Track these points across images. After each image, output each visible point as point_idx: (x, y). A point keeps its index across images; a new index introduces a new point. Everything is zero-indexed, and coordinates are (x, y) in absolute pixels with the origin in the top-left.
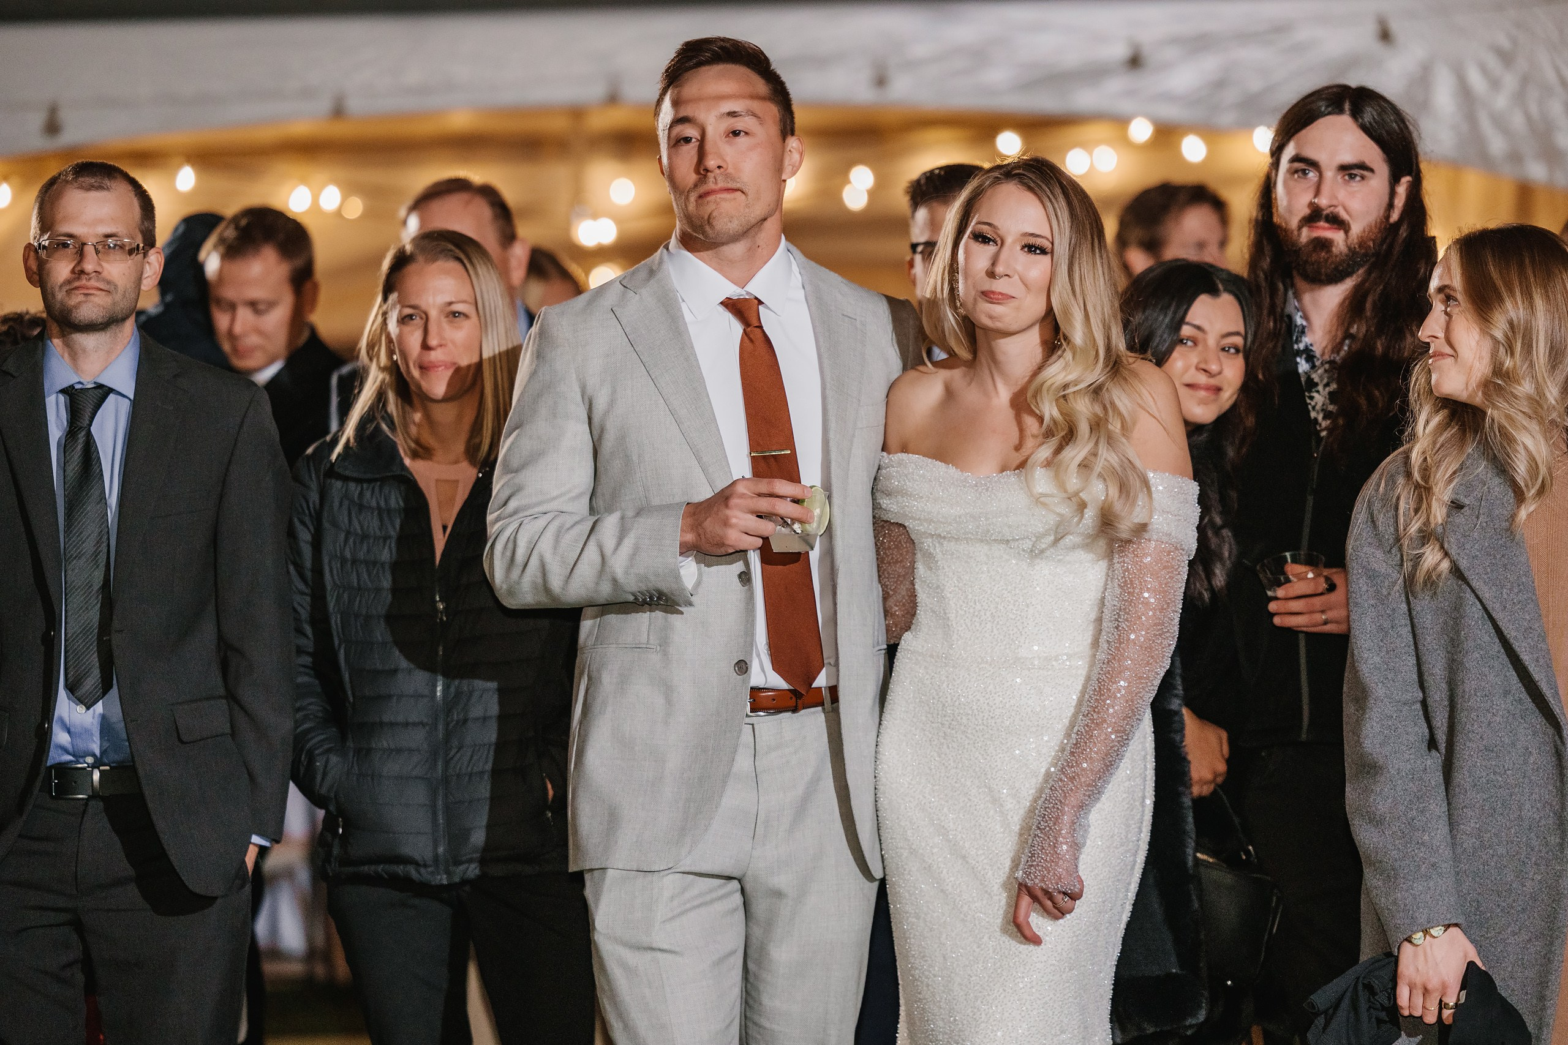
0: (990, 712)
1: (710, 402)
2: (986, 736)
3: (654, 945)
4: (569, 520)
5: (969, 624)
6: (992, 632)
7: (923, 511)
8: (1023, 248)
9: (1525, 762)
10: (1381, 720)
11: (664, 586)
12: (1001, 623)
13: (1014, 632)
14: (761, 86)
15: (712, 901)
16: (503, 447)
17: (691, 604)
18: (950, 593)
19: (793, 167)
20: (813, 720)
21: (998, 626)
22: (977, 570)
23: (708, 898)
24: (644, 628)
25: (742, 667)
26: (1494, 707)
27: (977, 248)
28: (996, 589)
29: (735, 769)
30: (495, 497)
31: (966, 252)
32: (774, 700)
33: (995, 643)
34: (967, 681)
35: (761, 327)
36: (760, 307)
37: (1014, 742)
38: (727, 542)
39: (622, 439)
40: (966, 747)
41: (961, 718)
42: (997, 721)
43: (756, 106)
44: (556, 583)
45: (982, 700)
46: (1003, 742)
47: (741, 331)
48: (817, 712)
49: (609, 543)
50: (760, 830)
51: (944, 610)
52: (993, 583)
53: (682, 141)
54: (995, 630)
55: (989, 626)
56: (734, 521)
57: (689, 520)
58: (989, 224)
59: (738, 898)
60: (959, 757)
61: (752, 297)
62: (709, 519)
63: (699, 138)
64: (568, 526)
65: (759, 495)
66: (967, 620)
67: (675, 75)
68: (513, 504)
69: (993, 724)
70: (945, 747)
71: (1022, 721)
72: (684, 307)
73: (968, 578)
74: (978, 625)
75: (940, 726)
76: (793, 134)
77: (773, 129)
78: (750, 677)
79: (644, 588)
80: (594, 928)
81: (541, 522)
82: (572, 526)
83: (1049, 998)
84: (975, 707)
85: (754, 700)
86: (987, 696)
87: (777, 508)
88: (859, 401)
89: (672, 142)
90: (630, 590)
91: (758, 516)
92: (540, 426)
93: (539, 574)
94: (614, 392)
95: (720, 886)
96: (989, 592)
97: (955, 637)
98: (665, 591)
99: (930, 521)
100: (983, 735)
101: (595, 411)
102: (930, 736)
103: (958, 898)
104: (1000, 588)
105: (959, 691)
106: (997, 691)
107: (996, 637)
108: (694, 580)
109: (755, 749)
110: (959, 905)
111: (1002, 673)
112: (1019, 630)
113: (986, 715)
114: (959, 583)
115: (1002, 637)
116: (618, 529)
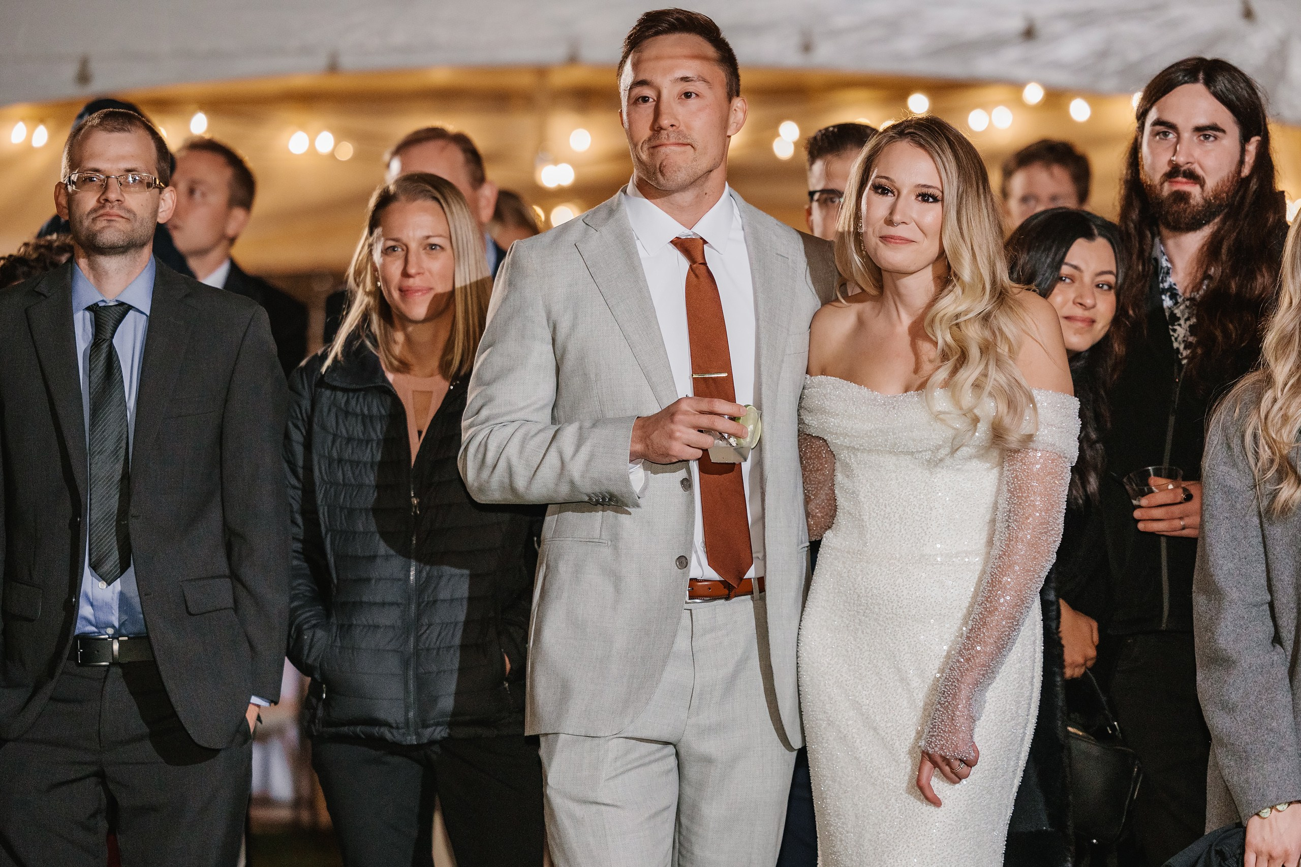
0: (899, 602)
1: (659, 329)
2: (895, 623)
3: (599, 800)
4: (534, 428)
5: (880, 525)
6: (900, 532)
8: (917, 196)
10: (1234, 620)
11: (614, 489)
12: (907, 524)
13: (920, 531)
14: (711, 51)
15: (650, 762)
16: (477, 362)
17: (638, 506)
18: (864, 498)
19: (737, 124)
20: (743, 606)
21: (906, 527)
22: (887, 477)
23: (647, 760)
24: (598, 524)
25: (683, 561)
27: (878, 198)
28: (903, 494)
29: (676, 648)
30: (469, 406)
31: (868, 201)
32: (710, 589)
33: (903, 541)
34: (879, 574)
35: (705, 263)
36: (705, 246)
37: (919, 629)
38: (671, 453)
39: (581, 359)
41: (874, 607)
42: (905, 610)
44: (521, 483)
46: (910, 628)
47: (688, 267)
48: (747, 599)
49: (568, 451)
50: (695, 701)
51: (859, 512)
52: (901, 489)
53: (640, 101)
54: (903, 529)
55: (898, 526)
56: (678, 434)
57: (639, 433)
58: (887, 177)
59: (672, 762)
60: (872, 641)
61: (698, 237)
62: (656, 432)
63: (655, 98)
64: (532, 433)
65: (702, 412)
66: (879, 522)
67: (636, 42)
68: (484, 413)
69: (902, 613)
70: (860, 632)
71: (926, 610)
72: (638, 244)
73: (879, 484)
74: (888, 525)
75: (856, 613)
76: (738, 95)
77: (720, 92)
78: (689, 570)
79: (597, 490)
80: (547, 784)
81: (510, 429)
82: (536, 434)
83: (947, 853)
84: (885, 598)
85: (693, 589)
86: (896, 589)
87: (716, 424)
88: (788, 330)
89: (632, 101)
90: (584, 491)
91: (699, 431)
92: (510, 346)
93: (506, 475)
94: (576, 317)
95: (658, 750)
96: (897, 497)
97: (868, 536)
98: (616, 493)
99: (846, 435)
100: (892, 622)
101: (558, 334)
102: (847, 622)
103: (870, 765)
104: (907, 494)
105: (872, 583)
106: (905, 583)
107: (904, 536)
108: (641, 484)
109: (692, 631)
110: (871, 771)
111: (909, 568)
112: (924, 530)
113: (895, 605)
114: (872, 489)
115: (909, 536)
116: (576, 438)
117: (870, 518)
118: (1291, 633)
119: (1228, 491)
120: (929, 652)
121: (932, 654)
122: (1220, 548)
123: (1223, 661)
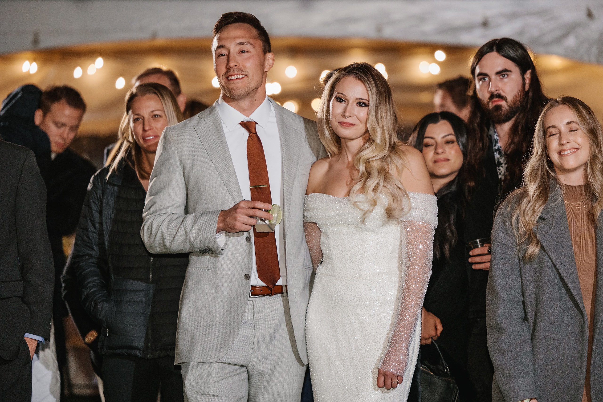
0: (350, 298)
1: (233, 165)
2: (348, 309)
3: (210, 393)
4: (174, 217)
5: (341, 261)
6: (350, 264)
7: (320, 215)
8: (357, 104)
9: (567, 330)
10: (505, 309)
11: (210, 245)
12: (353, 260)
13: (359, 264)
14: (255, 32)
15: (234, 375)
16: (149, 185)
17: (222, 254)
18: (333, 248)
19: (270, 66)
20: (277, 299)
21: (353, 262)
22: (343, 238)
23: (233, 374)
24: (207, 261)
25: (247, 277)
26: (555, 306)
27: (337, 104)
28: (351, 246)
29: (245, 319)
30: (146, 205)
31: (333, 106)
32: (262, 291)
33: (351, 269)
34: (341, 285)
35: (256, 133)
36: (256, 125)
37: (360, 311)
38: (236, 228)
39: (197, 182)
40: (341, 313)
41: (339, 301)
42: (353, 302)
43: (251, 41)
44: (168, 243)
45: (346, 293)
46: (355, 311)
47: (248, 135)
48: (279, 296)
49: (189, 227)
50: (255, 346)
51: (331, 256)
52: (350, 243)
53: (221, 56)
54: (351, 263)
55: (349, 261)
56: (238, 218)
57: (221, 218)
58: (342, 94)
59: (245, 375)
60: (338, 317)
61: (253, 121)
62: (229, 218)
63: (228, 54)
64: (173, 219)
65: (251, 208)
66: (340, 260)
67: (219, 28)
68: (152, 209)
69: (351, 304)
70: (333, 313)
71: (363, 302)
72: (224, 126)
73: (340, 242)
74: (344, 261)
75: (331, 304)
76: (270, 51)
77: (259, 50)
78: (250, 281)
79: (202, 246)
80: (185, 386)
81: (163, 218)
82: (175, 220)
84: (343, 296)
85: (253, 291)
86: (348, 292)
87: (256, 213)
88: (298, 164)
89: (217, 56)
90: (197, 247)
91: (249, 217)
92: (163, 177)
93: (161, 239)
94: (193, 162)
95: (238, 369)
96: (348, 247)
97: (336, 267)
98: (211, 247)
99: (323, 219)
100: (347, 308)
101: (186, 170)
102: (327, 309)
103: (337, 378)
104: (353, 245)
105: (337, 289)
106: (352, 289)
107: (352, 266)
108: (224, 243)
109: (254, 311)
110: (338, 381)
111: (354, 281)
112: (361, 262)
113: (348, 300)
114: (337, 244)
115: (354, 266)
116: (193, 221)
117: (336, 258)
118: (532, 316)
119: (504, 246)
120: (364, 322)
121: (366, 323)
122: (499, 274)
123: (500, 330)
